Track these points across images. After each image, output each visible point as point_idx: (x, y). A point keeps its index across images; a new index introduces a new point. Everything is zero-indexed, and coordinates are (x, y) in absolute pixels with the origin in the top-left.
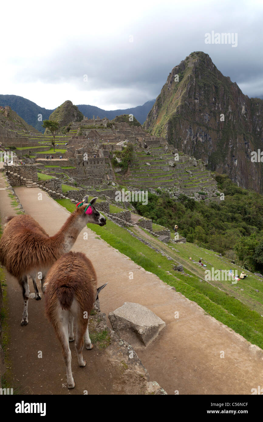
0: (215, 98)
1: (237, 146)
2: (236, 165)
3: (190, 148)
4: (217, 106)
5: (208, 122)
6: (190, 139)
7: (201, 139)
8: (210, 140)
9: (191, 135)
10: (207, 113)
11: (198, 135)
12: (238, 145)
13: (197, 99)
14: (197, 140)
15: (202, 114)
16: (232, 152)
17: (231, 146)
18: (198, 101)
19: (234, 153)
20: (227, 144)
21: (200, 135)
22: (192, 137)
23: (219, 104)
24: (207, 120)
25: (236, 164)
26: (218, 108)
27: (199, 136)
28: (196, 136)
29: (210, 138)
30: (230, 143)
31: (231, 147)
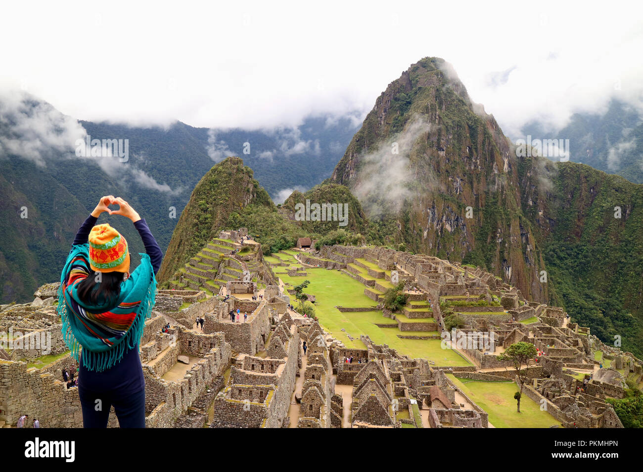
0: (469, 148)
1: (509, 241)
2: (508, 277)
3: (432, 246)
4: (474, 163)
5: (460, 194)
6: (432, 227)
7: (448, 227)
8: (464, 228)
9: (433, 221)
10: (458, 177)
11: (444, 218)
12: (512, 238)
13: (443, 150)
14: (442, 228)
15: (450, 179)
16: (502, 252)
17: (500, 241)
18: (444, 152)
19: (506, 254)
20: (494, 238)
21: (448, 220)
22: (435, 223)
23: (476, 159)
24: (459, 190)
25: (510, 275)
26: (475, 166)
27: (446, 220)
28: (441, 221)
29: (464, 225)
30: (498, 235)
31: (501, 243)
